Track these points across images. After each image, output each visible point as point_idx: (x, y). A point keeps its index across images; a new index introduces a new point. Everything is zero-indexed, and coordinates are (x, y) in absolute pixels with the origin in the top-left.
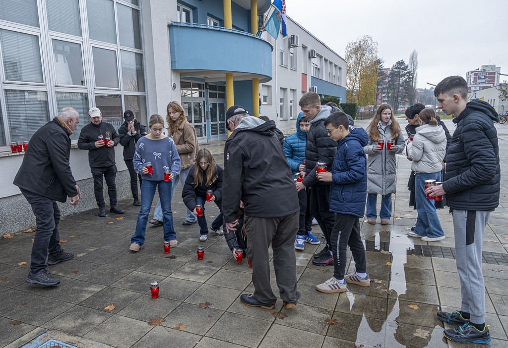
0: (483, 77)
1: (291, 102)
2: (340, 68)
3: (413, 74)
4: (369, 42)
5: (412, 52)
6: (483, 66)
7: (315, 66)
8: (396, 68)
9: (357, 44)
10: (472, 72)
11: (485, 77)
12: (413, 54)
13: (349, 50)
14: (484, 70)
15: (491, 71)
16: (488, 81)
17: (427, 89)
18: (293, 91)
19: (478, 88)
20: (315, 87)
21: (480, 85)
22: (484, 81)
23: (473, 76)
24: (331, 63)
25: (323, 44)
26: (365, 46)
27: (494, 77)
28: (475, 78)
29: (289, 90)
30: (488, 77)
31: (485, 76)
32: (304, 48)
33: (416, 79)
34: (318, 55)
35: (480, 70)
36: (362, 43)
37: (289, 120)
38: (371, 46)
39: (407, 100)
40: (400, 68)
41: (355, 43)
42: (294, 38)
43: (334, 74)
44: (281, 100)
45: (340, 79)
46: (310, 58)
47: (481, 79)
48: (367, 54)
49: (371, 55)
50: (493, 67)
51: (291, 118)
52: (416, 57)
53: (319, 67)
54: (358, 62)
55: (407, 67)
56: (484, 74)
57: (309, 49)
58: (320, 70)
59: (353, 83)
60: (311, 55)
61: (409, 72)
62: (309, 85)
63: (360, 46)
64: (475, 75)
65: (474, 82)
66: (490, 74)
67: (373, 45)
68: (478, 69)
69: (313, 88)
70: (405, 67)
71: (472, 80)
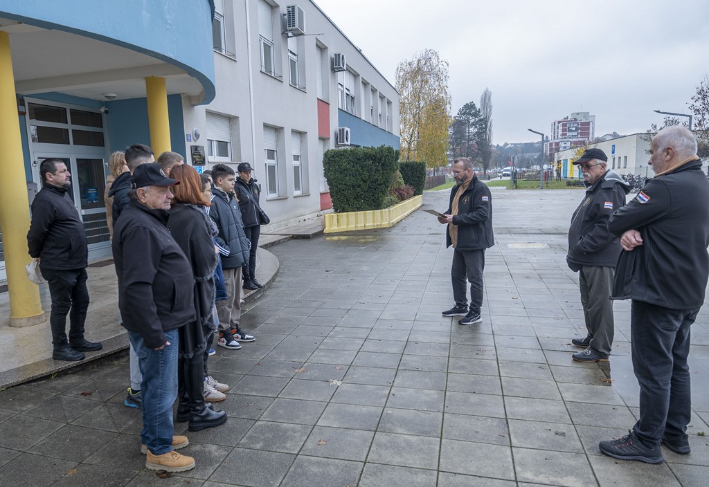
0: (574, 129)
1: (296, 158)
2: (389, 103)
3: (486, 123)
4: (434, 61)
5: (483, 91)
6: (573, 114)
7: (346, 91)
8: (464, 114)
9: (415, 65)
10: (559, 122)
11: (577, 129)
12: (486, 94)
13: (401, 74)
14: (575, 119)
15: (584, 121)
16: (582, 134)
17: (500, 145)
18: (301, 134)
19: (568, 144)
20: (347, 129)
21: (571, 140)
22: (575, 133)
23: (561, 128)
24: (374, 91)
25: (359, 52)
26: (427, 67)
27: (588, 129)
28: (563, 130)
29: (287, 133)
30: (580, 129)
31: (576, 127)
32: (322, 48)
33: (490, 130)
34: (350, 70)
35: (569, 118)
36: (423, 62)
37: (291, 199)
38: (437, 68)
39: (481, 160)
40: (469, 114)
41: (410, 64)
42: (293, 11)
43: (380, 111)
44: (271, 154)
45: (390, 121)
46: (334, 70)
47: (571, 131)
48: (431, 81)
49: (437, 83)
50: (586, 115)
51: (298, 193)
52: (490, 99)
53: (352, 93)
54: (417, 95)
55: (479, 112)
56: (576, 125)
57: (331, 52)
58: (356, 100)
59: (411, 131)
60: (336, 65)
61: (481, 120)
62: (334, 125)
63: (419, 69)
64: (564, 125)
65: (563, 135)
66: (582, 124)
67: (441, 66)
68: (567, 118)
69: (342, 131)
70: (476, 113)
71: (560, 132)
